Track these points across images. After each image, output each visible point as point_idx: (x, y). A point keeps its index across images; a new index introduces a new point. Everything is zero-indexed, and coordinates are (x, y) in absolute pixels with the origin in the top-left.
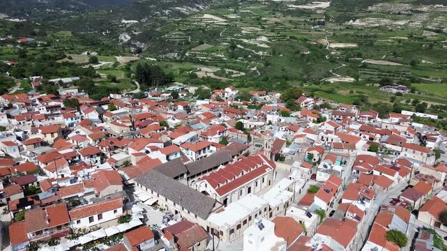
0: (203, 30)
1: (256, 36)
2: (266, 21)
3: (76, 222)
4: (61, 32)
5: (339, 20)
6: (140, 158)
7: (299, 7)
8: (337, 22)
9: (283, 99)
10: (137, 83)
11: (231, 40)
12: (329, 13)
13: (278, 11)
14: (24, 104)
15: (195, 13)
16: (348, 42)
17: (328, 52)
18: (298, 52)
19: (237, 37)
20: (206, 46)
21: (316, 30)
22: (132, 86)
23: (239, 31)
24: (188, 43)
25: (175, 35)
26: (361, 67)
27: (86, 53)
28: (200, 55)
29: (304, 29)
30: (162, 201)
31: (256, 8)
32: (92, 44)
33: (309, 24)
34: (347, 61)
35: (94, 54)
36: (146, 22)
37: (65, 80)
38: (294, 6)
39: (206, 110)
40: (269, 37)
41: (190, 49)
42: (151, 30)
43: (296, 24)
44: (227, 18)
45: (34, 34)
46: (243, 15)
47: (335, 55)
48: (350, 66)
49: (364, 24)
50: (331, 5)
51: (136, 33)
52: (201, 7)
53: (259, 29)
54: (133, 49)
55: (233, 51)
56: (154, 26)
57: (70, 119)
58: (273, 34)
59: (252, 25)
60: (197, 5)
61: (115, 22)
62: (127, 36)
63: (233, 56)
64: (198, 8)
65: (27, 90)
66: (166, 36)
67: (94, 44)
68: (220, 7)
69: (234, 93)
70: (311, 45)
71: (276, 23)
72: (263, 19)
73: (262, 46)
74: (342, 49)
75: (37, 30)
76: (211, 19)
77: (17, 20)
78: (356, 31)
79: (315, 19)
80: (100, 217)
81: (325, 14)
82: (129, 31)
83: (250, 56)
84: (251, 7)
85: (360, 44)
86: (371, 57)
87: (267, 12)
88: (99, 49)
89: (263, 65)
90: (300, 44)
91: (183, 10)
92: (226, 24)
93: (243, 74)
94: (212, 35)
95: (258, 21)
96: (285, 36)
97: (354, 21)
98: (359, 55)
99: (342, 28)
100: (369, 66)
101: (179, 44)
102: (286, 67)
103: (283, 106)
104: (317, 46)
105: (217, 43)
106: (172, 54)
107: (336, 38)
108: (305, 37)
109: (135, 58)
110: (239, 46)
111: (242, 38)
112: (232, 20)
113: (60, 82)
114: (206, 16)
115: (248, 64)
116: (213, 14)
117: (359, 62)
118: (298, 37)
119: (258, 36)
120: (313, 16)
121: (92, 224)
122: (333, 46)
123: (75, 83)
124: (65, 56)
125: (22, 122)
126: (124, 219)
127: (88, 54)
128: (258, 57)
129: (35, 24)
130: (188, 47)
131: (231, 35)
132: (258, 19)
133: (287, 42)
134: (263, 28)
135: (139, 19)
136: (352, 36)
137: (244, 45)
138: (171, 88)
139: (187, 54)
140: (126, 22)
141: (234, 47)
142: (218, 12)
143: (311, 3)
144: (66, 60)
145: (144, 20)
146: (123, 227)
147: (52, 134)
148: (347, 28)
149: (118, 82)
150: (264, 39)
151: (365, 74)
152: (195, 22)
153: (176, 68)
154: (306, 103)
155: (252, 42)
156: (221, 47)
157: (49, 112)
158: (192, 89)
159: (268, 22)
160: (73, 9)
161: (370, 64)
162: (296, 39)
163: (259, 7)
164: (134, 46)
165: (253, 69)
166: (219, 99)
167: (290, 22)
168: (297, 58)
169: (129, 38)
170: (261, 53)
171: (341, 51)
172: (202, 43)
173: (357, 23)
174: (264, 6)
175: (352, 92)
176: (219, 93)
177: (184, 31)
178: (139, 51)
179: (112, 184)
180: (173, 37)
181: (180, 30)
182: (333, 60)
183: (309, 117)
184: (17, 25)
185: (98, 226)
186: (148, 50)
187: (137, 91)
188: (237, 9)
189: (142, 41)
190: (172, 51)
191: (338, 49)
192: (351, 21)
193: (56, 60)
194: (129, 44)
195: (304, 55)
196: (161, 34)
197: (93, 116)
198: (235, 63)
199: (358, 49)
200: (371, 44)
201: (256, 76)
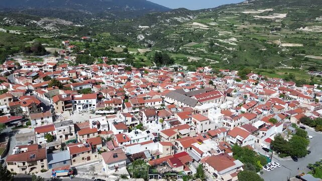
0: (192, 33)
1: (228, 37)
2: (236, 27)
3: (146, 103)
4: (104, 33)
5: (292, 27)
6: (165, 90)
7: (263, 17)
8: (291, 28)
9: (239, 74)
10: (154, 63)
11: (211, 40)
12: (285, 22)
13: (246, 20)
15: (187, 22)
16: (296, 42)
17: (280, 49)
18: (257, 49)
19: (215, 38)
20: (193, 44)
21: (273, 34)
22: (152, 64)
23: (217, 34)
24: (181, 41)
25: (173, 36)
26: (304, 60)
27: (119, 46)
28: (189, 49)
29: (265, 33)
30: (176, 102)
31: (230, 18)
32: (122, 41)
33: (268, 29)
34: (293, 56)
35: (124, 47)
36: (155, 27)
37: (119, 59)
38: (258, 17)
39: (193, 76)
40: (238, 38)
41: (182, 45)
42: (158, 33)
43: (258, 30)
44: (209, 25)
45: (89, 34)
46: (221, 23)
47: (285, 52)
48: (295, 59)
49: (311, 30)
50: (287, 16)
51: (148, 35)
52: (191, 17)
53: (231, 33)
54: (146, 45)
55: (212, 47)
56: (160, 30)
57: (129, 75)
58: (241, 36)
59: (226, 29)
60: (188, 16)
61: (135, 27)
62: (142, 36)
63: (212, 50)
64: (189, 18)
65: (102, 63)
66: (167, 36)
67: (123, 41)
68: (205, 17)
69: (210, 70)
70: (268, 44)
71: (244, 29)
72: (234, 26)
73: (233, 44)
74: (291, 48)
75: (90, 32)
76: (198, 26)
77: (79, 26)
78: (304, 35)
79: (273, 26)
80: (154, 104)
81: (282, 23)
82: (143, 33)
83: (223, 51)
84: (227, 17)
85: (305, 45)
86: (313, 54)
87: (238, 21)
88: (126, 44)
89: (232, 57)
90: (259, 43)
91: (179, 19)
92: (208, 29)
93: (218, 62)
94: (198, 36)
95: (231, 27)
96: (249, 38)
97: (304, 28)
98: (303, 52)
99: (294, 32)
100: (310, 60)
101: (175, 42)
102: (248, 59)
103: (238, 77)
104: (272, 45)
105: (201, 42)
106: (171, 48)
107: (287, 39)
108: (264, 39)
109: (148, 50)
110: (216, 44)
111: (218, 38)
112: (212, 26)
113: (117, 60)
114: (195, 23)
115: (221, 56)
116: (199, 22)
117: (303, 57)
118: (259, 38)
119: (230, 37)
120: (272, 24)
122: (284, 45)
124: (109, 48)
127: (121, 47)
128: (229, 51)
129: (89, 28)
130: (181, 44)
131: (211, 36)
132: (231, 26)
133: (250, 42)
134: (234, 32)
135: (150, 25)
136: (300, 39)
137: (220, 43)
138: (173, 66)
139: (180, 48)
140: (142, 27)
141: (212, 44)
142: (203, 21)
143: (272, 14)
144: (110, 50)
145: (152, 26)
147: (124, 80)
148: (298, 33)
149: (144, 62)
150: (234, 39)
151: (306, 65)
152: (187, 27)
153: (173, 56)
154: (253, 77)
155: (225, 41)
156: (203, 44)
157: (120, 72)
158: (185, 67)
159: (238, 28)
160: (108, 19)
161: (311, 58)
162: (257, 40)
163: (233, 18)
164: (147, 43)
165: (224, 59)
166: (200, 72)
167: (254, 28)
168: (256, 52)
169: (144, 37)
170: (231, 49)
171: (290, 49)
172: (190, 41)
173: (306, 29)
174: (236, 17)
175: (286, 73)
176: (201, 69)
177: (179, 34)
178: (150, 46)
180: (172, 37)
181: (177, 33)
182: (282, 55)
183: (251, 82)
185: (154, 106)
186: (155, 45)
187: (155, 67)
188: (217, 18)
189: (152, 40)
190: (170, 47)
191: (287, 47)
192: (301, 28)
193: (105, 49)
194: (143, 41)
195: (261, 51)
196: (164, 35)
197: (139, 75)
198: (213, 55)
199: (303, 48)
200: (314, 45)
201: (226, 64)
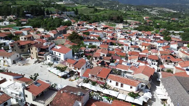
3: (109, 80)
14: (147, 35)
37: (175, 32)
57: (160, 44)
80: (122, 85)
113: (173, 32)
121: (117, 87)
123: (180, 34)
125: (140, 41)
126: (134, 95)
129: (182, 13)
146: (130, 99)
147: (146, 46)
157: (154, 40)
179: (143, 73)
184: (174, 13)
185: (118, 90)
193: (183, 27)
